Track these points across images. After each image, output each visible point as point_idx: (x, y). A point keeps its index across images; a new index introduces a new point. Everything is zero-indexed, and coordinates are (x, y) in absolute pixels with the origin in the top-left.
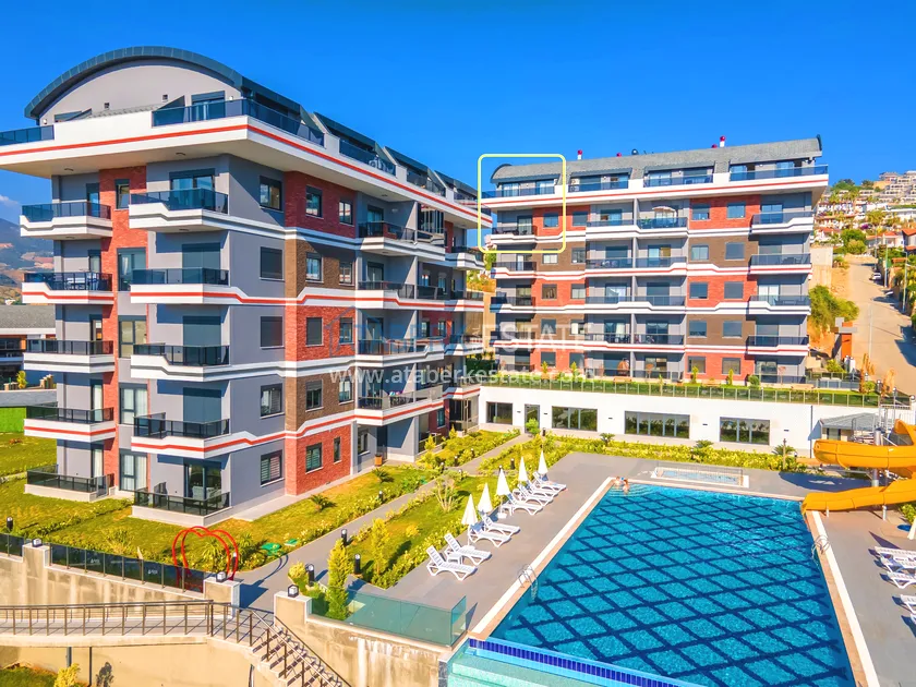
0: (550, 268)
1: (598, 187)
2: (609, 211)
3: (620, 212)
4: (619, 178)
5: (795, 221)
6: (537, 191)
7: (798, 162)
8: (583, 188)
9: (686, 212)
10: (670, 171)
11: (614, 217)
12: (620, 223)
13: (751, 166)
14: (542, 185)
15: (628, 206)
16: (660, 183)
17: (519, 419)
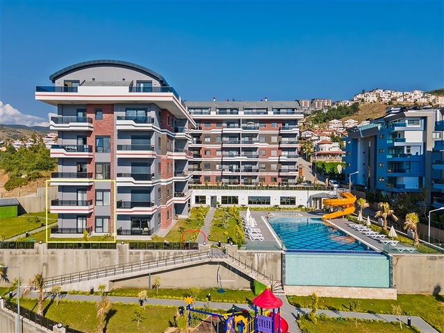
0: (208, 143)
1: (226, 113)
2: (229, 123)
3: (234, 123)
4: (234, 110)
5: (294, 129)
6: (202, 113)
7: (293, 109)
8: (220, 113)
9: (258, 125)
10: (252, 109)
11: (232, 125)
12: (234, 127)
13: (279, 109)
14: (204, 111)
15: (238, 121)
16: (248, 113)
17: (208, 202)
